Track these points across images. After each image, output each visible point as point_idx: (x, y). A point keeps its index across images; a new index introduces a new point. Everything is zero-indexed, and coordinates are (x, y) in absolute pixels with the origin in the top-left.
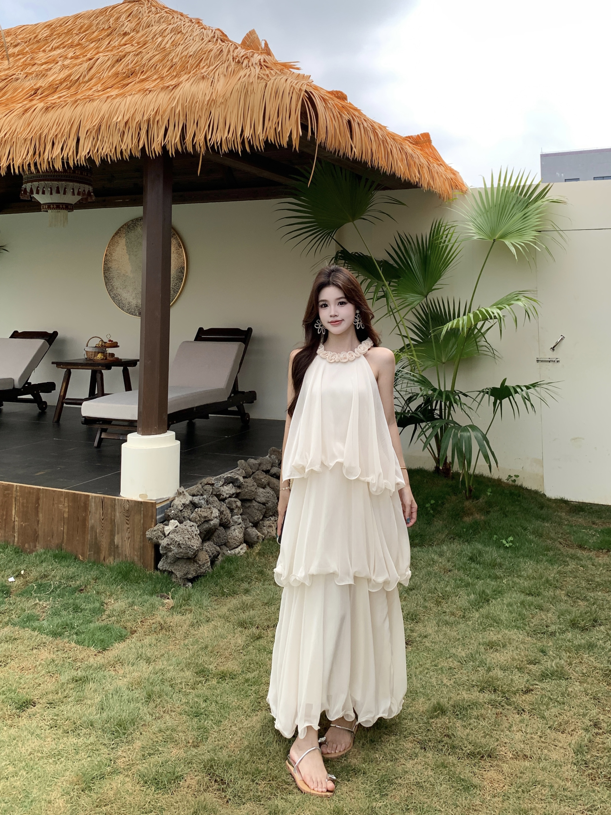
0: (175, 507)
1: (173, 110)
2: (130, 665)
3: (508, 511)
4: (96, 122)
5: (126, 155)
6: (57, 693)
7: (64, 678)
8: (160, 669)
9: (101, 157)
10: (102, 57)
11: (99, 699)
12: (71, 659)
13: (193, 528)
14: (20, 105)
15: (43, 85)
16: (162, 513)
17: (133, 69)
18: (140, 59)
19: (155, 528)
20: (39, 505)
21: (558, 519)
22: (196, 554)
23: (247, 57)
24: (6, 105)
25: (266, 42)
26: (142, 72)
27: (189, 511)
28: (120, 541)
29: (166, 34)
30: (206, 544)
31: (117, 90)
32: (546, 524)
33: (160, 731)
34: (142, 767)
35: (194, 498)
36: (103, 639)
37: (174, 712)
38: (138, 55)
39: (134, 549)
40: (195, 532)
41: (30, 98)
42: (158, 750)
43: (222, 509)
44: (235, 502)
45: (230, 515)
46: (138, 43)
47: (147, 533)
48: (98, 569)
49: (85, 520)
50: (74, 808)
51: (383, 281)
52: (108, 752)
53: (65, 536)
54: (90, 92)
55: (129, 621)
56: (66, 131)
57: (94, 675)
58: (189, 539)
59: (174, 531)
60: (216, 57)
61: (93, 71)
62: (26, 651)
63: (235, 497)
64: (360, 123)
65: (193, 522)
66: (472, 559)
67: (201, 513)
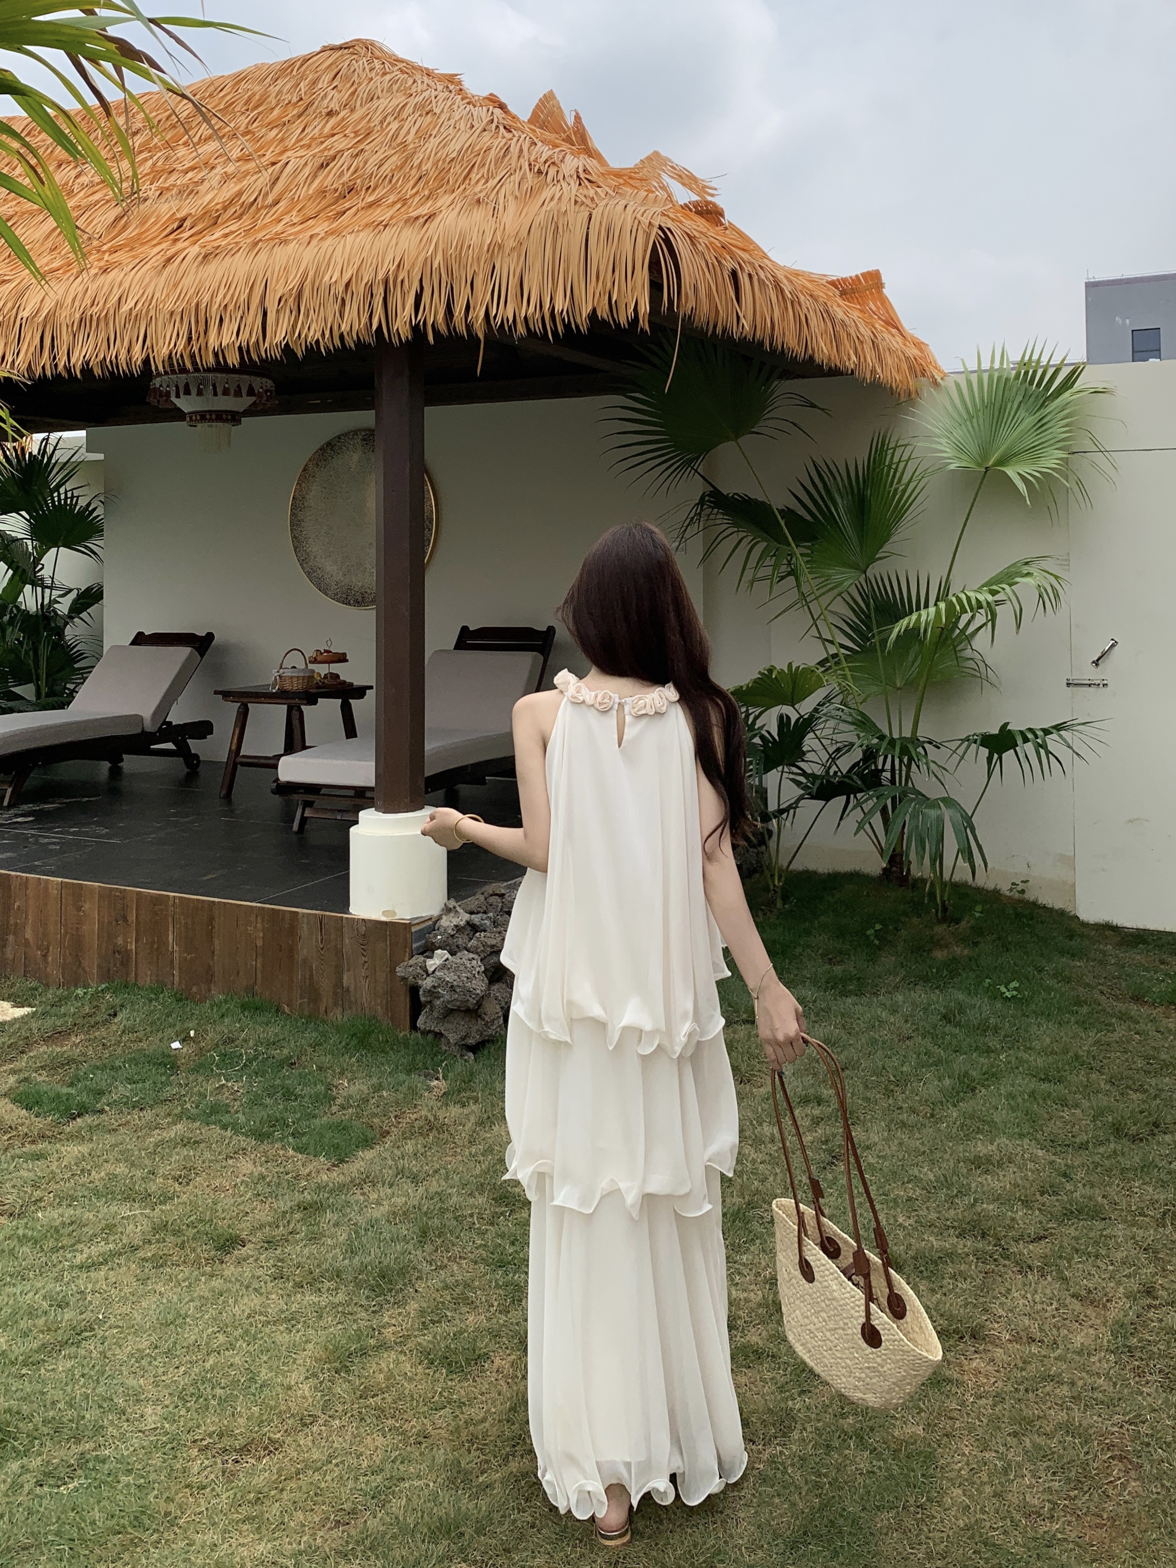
0: (442, 929)
1: (428, 262)
2: (387, 1186)
4: (294, 282)
5: (350, 343)
6: (278, 1227)
7: (284, 1204)
8: (436, 1193)
9: (306, 346)
10: (293, 160)
11: (345, 1236)
13: (474, 962)
17: (351, 183)
18: (362, 165)
19: (411, 962)
20: (213, 927)
22: (480, 1003)
23: (553, 163)
24: (132, 250)
25: (577, 113)
26: (368, 189)
27: (466, 937)
28: (353, 981)
29: (404, 115)
30: (495, 987)
31: (326, 224)
32: (1078, 963)
33: (446, 1287)
34: (425, 1340)
35: (473, 916)
36: (338, 1144)
37: (465, 1259)
38: (357, 155)
39: (376, 995)
40: (478, 969)
41: (172, 237)
42: (447, 1316)
46: (356, 133)
47: (398, 969)
48: (316, 1030)
50: (327, 1398)
51: (789, 545)
52: (367, 1317)
53: (259, 976)
55: (375, 1115)
56: (242, 299)
57: (331, 1200)
58: (468, 978)
59: (442, 967)
60: (499, 161)
64: (753, 273)
67: (486, 940)
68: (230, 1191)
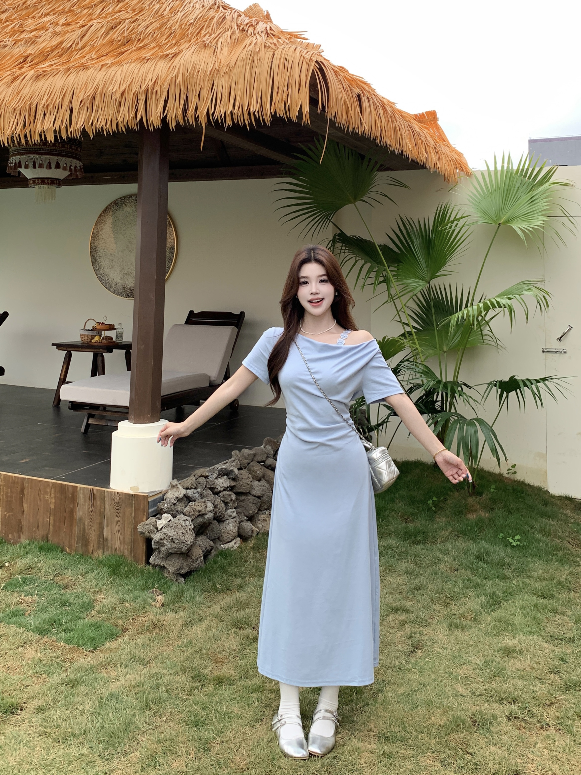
0: (168, 500)
2: (123, 667)
3: (512, 509)
4: (90, 93)
5: (123, 128)
9: (96, 131)
10: (95, 24)
12: (59, 659)
13: (187, 522)
14: (9, 73)
15: (33, 52)
16: (154, 507)
17: (129, 37)
18: (136, 27)
19: (147, 522)
20: (24, 495)
21: (563, 517)
22: (190, 549)
26: (139, 40)
27: (183, 505)
28: (110, 533)
30: (199, 538)
31: (113, 58)
32: (552, 523)
35: (188, 491)
38: (134, 22)
39: (124, 542)
40: (189, 527)
41: (19, 66)
43: (216, 503)
44: (230, 495)
45: (225, 508)
46: (134, 10)
47: (139, 527)
48: (86, 563)
49: (72, 512)
51: (384, 266)
53: (51, 528)
54: (84, 60)
55: (120, 618)
58: (183, 533)
59: (168, 526)
60: (218, 24)
61: (86, 38)
62: (11, 649)
63: (230, 490)
64: (370, 97)
65: (186, 515)
66: (479, 558)
67: (195, 507)
68: (18, 670)
